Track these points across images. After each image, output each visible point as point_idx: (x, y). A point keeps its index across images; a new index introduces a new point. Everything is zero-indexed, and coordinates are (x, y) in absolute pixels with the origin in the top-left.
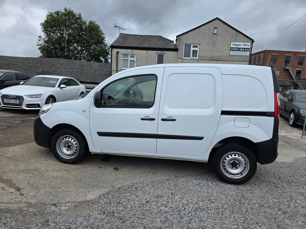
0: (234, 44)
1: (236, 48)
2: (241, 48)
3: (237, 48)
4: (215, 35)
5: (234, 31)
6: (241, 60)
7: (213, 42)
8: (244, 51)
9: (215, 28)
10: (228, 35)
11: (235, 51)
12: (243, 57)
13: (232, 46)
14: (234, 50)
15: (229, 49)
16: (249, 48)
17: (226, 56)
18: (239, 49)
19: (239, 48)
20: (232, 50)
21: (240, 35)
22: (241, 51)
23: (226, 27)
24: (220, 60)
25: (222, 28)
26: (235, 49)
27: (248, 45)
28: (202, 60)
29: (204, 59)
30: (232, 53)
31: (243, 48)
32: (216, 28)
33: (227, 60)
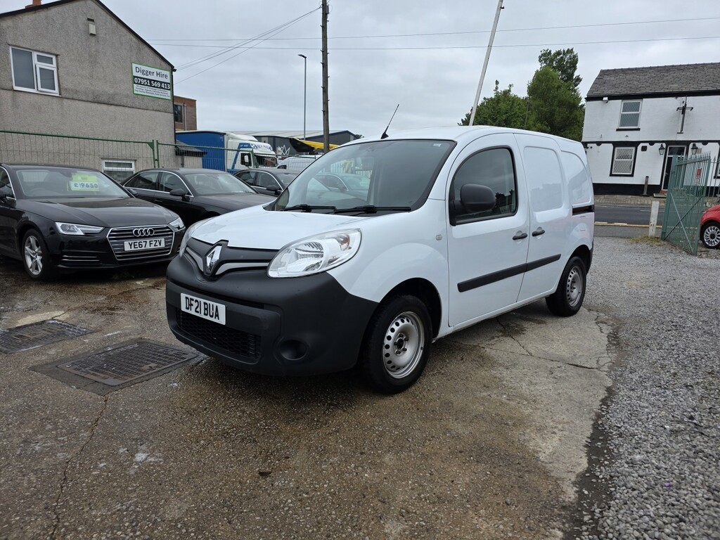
0: (138, 70)
1: (144, 79)
2: (155, 81)
3: (147, 79)
4: (93, 39)
5: (134, 39)
6: (158, 109)
7: (90, 56)
8: (161, 87)
9: (89, 19)
10: (121, 44)
11: (143, 85)
12: (161, 102)
13: (135, 74)
14: (140, 84)
15: (130, 79)
16: (169, 82)
17: (127, 96)
18: (151, 83)
19: (151, 80)
20: (137, 83)
21: (147, 49)
22: (154, 87)
23: (115, 22)
24: (116, 103)
25: (105, 23)
26: (143, 81)
27: (166, 76)
28: (72, 99)
29: (75, 96)
30: (138, 89)
31: (158, 81)
32: (93, 20)
33: (130, 104)
